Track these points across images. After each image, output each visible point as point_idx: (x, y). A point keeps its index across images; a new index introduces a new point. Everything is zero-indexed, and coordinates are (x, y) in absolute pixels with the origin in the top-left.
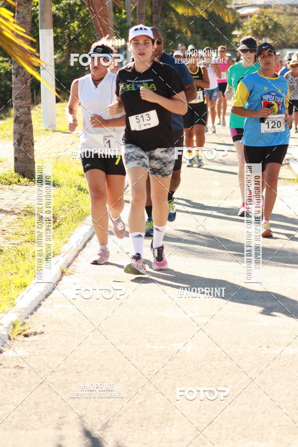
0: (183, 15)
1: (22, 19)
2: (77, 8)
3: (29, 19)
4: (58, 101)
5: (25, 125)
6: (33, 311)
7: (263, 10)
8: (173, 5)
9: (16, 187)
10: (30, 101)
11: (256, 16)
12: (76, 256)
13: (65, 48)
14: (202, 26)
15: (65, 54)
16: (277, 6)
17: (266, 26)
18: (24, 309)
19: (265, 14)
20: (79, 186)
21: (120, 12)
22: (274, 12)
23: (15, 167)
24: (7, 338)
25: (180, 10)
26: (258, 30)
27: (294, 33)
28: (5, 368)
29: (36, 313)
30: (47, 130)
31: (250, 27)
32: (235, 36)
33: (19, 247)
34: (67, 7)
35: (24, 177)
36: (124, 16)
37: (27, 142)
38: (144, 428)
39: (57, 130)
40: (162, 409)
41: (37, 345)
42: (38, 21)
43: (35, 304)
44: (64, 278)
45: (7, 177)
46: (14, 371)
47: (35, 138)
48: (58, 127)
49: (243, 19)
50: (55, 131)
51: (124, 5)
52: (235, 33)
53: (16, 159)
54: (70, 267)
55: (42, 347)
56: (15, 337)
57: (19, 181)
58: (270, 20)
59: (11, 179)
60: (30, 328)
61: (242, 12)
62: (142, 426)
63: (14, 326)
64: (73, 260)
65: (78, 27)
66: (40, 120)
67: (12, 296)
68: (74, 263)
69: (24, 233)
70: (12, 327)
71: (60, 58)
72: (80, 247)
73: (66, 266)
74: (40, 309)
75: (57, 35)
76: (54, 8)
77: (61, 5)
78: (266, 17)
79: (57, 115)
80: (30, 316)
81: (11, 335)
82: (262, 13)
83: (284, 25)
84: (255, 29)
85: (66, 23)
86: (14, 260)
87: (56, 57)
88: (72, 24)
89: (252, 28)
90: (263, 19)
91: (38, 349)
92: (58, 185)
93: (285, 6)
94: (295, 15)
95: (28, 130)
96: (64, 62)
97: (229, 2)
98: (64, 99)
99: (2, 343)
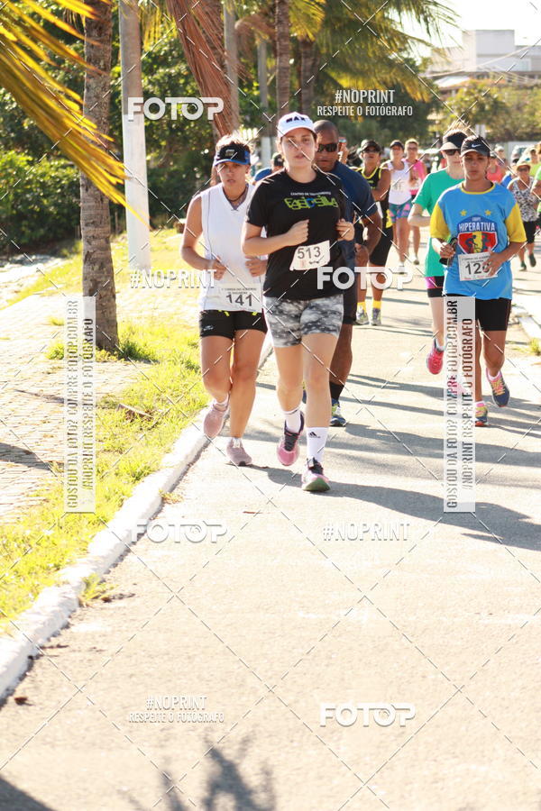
1: (94, 99)
2: (182, 81)
3: (106, 99)
4: (153, 226)
5: (102, 266)
6: (117, 561)
7: (475, 80)
8: (333, 75)
10: (109, 228)
11: (465, 90)
12: (185, 473)
13: (163, 143)
15: (165, 153)
16: (496, 74)
17: (481, 106)
18: (103, 557)
19: (479, 87)
20: (188, 362)
21: (250, 86)
22: (494, 84)
24: (76, 603)
25: (345, 82)
27: (526, 116)
28: (74, 651)
29: (122, 565)
31: (456, 107)
32: (432, 122)
34: (166, 79)
35: (101, 349)
36: (256, 93)
37: (104, 293)
38: (295, 744)
41: (124, 614)
42: (120, 102)
43: (121, 550)
44: (166, 507)
46: (89, 656)
47: (117, 287)
49: (445, 96)
51: (256, 75)
52: (431, 117)
54: (175, 491)
55: (131, 617)
56: (90, 603)
58: (487, 96)
60: (112, 588)
61: (443, 84)
62: (292, 741)
63: (88, 584)
64: (180, 479)
66: (125, 258)
67: (84, 538)
68: (182, 484)
69: (102, 438)
70: (84, 586)
71: (156, 159)
72: (190, 459)
73: (168, 488)
74: (128, 558)
75: (151, 124)
76: (145, 82)
77: (157, 76)
78: (480, 91)
79: (152, 250)
80: (112, 570)
81: (82, 599)
82: (475, 86)
83: (508, 105)
84: (463, 110)
87: (149, 158)
89: (459, 109)
90: (476, 95)
91: (125, 621)
92: (155, 361)
93: (509, 75)
94: (526, 88)
95: (106, 273)
96: (163, 166)
97: (422, 68)
98: (163, 224)
99: (69, 613)
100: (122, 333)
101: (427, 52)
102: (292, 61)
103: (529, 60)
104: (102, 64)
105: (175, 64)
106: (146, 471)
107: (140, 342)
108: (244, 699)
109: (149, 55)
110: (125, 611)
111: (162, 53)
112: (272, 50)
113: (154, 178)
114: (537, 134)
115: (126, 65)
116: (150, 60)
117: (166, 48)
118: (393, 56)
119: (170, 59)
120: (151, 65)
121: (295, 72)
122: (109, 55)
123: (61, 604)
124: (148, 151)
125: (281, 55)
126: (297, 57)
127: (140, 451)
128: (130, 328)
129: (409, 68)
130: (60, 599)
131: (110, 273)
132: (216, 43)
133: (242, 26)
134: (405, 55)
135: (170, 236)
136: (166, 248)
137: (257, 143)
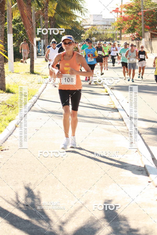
2: (22, 26)
3: (3, 30)
4: (14, 61)
5: (2, 70)
6: (4, 141)
7: (93, 27)
8: (58, 25)
10: (4, 61)
11: (90, 29)
13: (17, 41)
18: (1, 140)
19: (94, 28)
26: (91, 34)
27: (105, 35)
29: (6, 142)
30: (10, 72)
31: (88, 33)
32: (82, 37)
34: (18, 25)
35: (2, 90)
37: (2, 77)
38: (47, 185)
40: (54, 178)
41: (6, 154)
42: (7, 31)
44: (17, 128)
47: (6, 75)
48: (15, 71)
49: (85, 30)
50: (13, 73)
51: (40, 25)
52: (82, 35)
55: (8, 155)
60: (3, 148)
61: (85, 27)
62: (46, 184)
65: (22, 33)
66: (8, 68)
71: (16, 45)
73: (17, 124)
74: (7, 140)
75: (14, 36)
76: (13, 26)
77: (16, 25)
78: (94, 29)
79: (14, 67)
80: (3, 143)
82: (93, 28)
85: (18, 32)
87: (14, 44)
88: (20, 32)
92: (15, 93)
95: (3, 72)
96: (17, 46)
97: (80, 24)
98: (17, 60)
100: (7, 87)
101: (81, 20)
102: (48, 22)
103: (106, 22)
104: (2, 22)
105: (20, 22)
106: (12, 120)
107: (11, 89)
108: (35, 174)
109: (14, 19)
110: (6, 153)
111: (17, 19)
112: (44, 19)
113: (15, 49)
114: (107, 40)
115: (8, 22)
117: (18, 18)
118: (73, 20)
120: (15, 22)
121: (49, 24)
122: (4, 19)
124: (14, 42)
125: (46, 20)
126: (50, 20)
127: (11, 114)
128: (9, 85)
129: (77, 23)
131: (4, 72)
132: (30, 17)
133: (36, 13)
134: (76, 20)
135: (19, 63)
136: (18, 66)
137: (40, 41)
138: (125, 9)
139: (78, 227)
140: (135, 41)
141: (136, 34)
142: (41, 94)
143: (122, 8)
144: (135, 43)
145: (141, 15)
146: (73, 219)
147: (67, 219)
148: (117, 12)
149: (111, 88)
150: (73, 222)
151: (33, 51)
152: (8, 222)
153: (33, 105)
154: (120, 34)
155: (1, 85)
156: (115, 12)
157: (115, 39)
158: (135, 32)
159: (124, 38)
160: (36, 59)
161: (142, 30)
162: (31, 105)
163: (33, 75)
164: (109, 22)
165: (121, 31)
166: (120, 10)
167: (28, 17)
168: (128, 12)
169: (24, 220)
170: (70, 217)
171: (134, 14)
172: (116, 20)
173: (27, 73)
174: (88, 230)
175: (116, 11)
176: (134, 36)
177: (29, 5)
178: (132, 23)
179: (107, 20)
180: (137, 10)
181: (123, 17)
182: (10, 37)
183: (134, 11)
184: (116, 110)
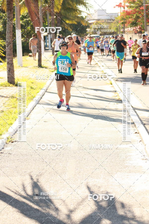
0: (68, 23)
1: (9, 26)
2: (30, 22)
3: (12, 26)
4: (23, 55)
5: (11, 65)
7: (97, 21)
8: (64, 20)
9: (8, 87)
10: (13, 56)
11: (95, 23)
12: (30, 113)
13: (25, 36)
14: (75, 27)
15: (26, 39)
16: (103, 20)
18: (11, 132)
19: (98, 23)
20: (31, 87)
21: (45, 23)
22: (101, 22)
23: (8, 80)
24: (5, 143)
25: (67, 22)
28: (5, 154)
29: (16, 134)
30: (19, 66)
32: (87, 31)
33: (10, 110)
34: (26, 21)
35: (11, 84)
37: (12, 71)
39: (23, 66)
40: (62, 168)
42: (15, 27)
43: (15, 131)
45: (5, 84)
46: (8, 155)
47: (15, 69)
48: (23, 65)
49: (90, 25)
50: (22, 67)
51: (47, 20)
53: (8, 77)
54: (28, 117)
56: (8, 143)
57: (9, 85)
59: (6, 85)
60: (14, 139)
61: (90, 22)
63: (8, 139)
64: (29, 114)
65: (30, 28)
66: (17, 63)
67: (7, 128)
69: (11, 105)
70: (7, 139)
71: (24, 40)
72: (32, 109)
76: (21, 22)
77: (24, 21)
78: (98, 24)
79: (23, 61)
80: (14, 135)
81: (7, 142)
82: (97, 22)
85: (26, 27)
86: (8, 115)
87: (22, 39)
88: (28, 28)
91: (17, 147)
93: (105, 20)
94: (109, 23)
96: (25, 41)
97: (85, 19)
98: (26, 55)
99: (4, 145)
100: (16, 81)
101: (86, 15)
102: (55, 17)
104: (11, 18)
105: (28, 18)
108: (44, 165)
110: (16, 145)
111: (25, 15)
112: (50, 15)
113: (23, 44)
115: (17, 18)
116: (22, 17)
117: (26, 14)
118: (79, 16)
119: (27, 17)
120: (23, 18)
121: (56, 19)
122: (13, 16)
123: (2, 143)
124: (22, 38)
125: (52, 16)
128: (18, 79)
129: (82, 18)
130: (1, 142)
131: (13, 66)
132: (37, 13)
133: (43, 9)
134: (81, 15)
135: (27, 58)
136: (26, 61)
137: (47, 36)
138: (127, 4)
139: (86, 215)
140: (138, 34)
141: (138, 27)
142: (49, 87)
143: (125, 3)
144: (138, 36)
145: (143, 9)
146: (81, 207)
147: (76, 207)
148: (121, 7)
149: (116, 80)
150: (81, 210)
151: (41, 46)
152: (19, 211)
153: (41, 98)
154: (124, 28)
155: (11, 79)
156: (118, 7)
157: (118, 33)
158: (138, 25)
159: (127, 31)
160: (43, 53)
161: (145, 24)
162: (39, 98)
163: (41, 69)
164: (113, 16)
165: (124, 25)
166: (123, 5)
167: (35, 13)
168: (131, 6)
169: (34, 208)
170: (78, 205)
171: (136, 9)
172: (119, 15)
173: (35, 67)
174: (95, 217)
175: (120, 5)
176: (137, 30)
177: (36, 2)
178: (134, 17)
179: (111, 15)
180: (139, 4)
181: (126, 11)
182: (19, 33)
183: (137, 6)
184: (121, 101)
